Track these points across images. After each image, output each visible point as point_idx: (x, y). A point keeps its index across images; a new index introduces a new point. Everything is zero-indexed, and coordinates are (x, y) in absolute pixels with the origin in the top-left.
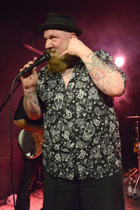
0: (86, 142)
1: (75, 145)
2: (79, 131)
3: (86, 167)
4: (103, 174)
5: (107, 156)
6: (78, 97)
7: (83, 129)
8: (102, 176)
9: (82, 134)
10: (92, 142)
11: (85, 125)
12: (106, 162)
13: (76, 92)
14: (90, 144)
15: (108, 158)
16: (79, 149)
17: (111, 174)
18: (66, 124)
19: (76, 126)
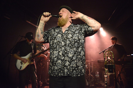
0: (69, 58)
1: (64, 58)
2: (67, 52)
3: (69, 70)
4: (76, 75)
5: (79, 66)
6: (68, 37)
7: (69, 51)
8: (75, 76)
9: (68, 54)
10: (73, 58)
11: (70, 50)
12: (78, 69)
13: (67, 35)
14: (72, 59)
15: (79, 68)
16: (66, 61)
17: (79, 75)
18: (61, 48)
19: (65, 49)
